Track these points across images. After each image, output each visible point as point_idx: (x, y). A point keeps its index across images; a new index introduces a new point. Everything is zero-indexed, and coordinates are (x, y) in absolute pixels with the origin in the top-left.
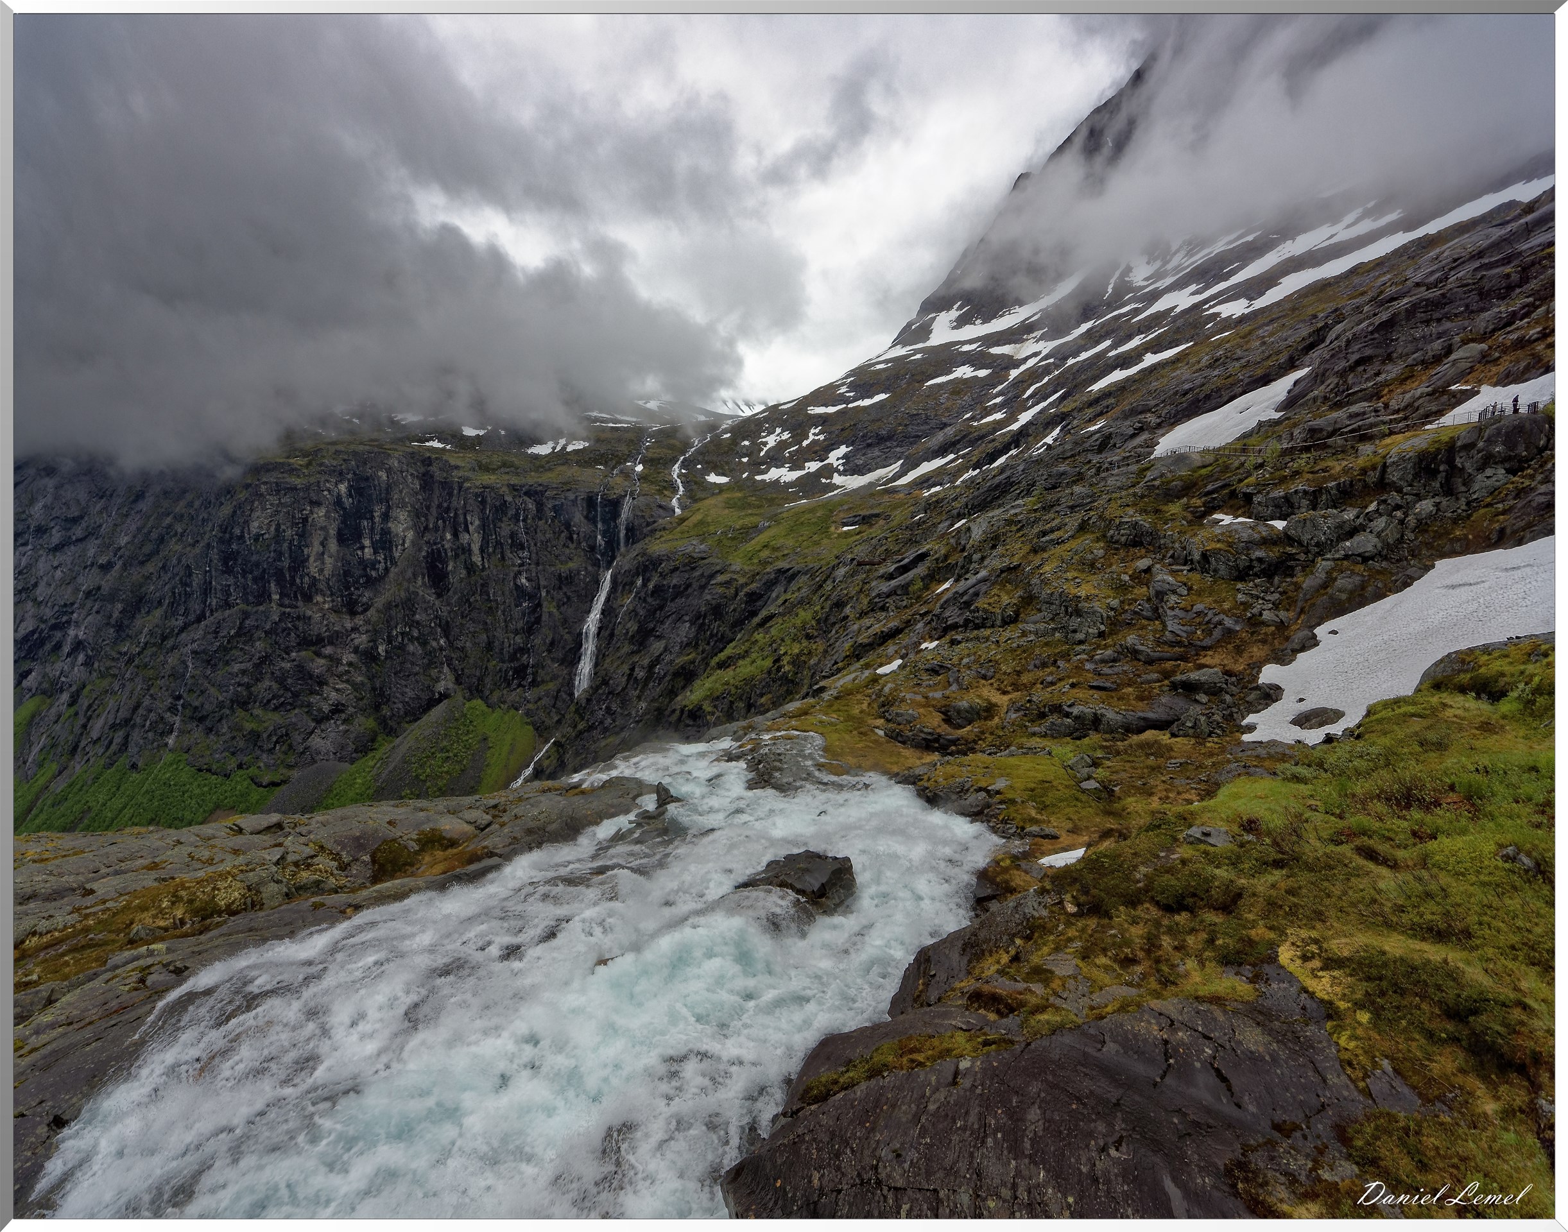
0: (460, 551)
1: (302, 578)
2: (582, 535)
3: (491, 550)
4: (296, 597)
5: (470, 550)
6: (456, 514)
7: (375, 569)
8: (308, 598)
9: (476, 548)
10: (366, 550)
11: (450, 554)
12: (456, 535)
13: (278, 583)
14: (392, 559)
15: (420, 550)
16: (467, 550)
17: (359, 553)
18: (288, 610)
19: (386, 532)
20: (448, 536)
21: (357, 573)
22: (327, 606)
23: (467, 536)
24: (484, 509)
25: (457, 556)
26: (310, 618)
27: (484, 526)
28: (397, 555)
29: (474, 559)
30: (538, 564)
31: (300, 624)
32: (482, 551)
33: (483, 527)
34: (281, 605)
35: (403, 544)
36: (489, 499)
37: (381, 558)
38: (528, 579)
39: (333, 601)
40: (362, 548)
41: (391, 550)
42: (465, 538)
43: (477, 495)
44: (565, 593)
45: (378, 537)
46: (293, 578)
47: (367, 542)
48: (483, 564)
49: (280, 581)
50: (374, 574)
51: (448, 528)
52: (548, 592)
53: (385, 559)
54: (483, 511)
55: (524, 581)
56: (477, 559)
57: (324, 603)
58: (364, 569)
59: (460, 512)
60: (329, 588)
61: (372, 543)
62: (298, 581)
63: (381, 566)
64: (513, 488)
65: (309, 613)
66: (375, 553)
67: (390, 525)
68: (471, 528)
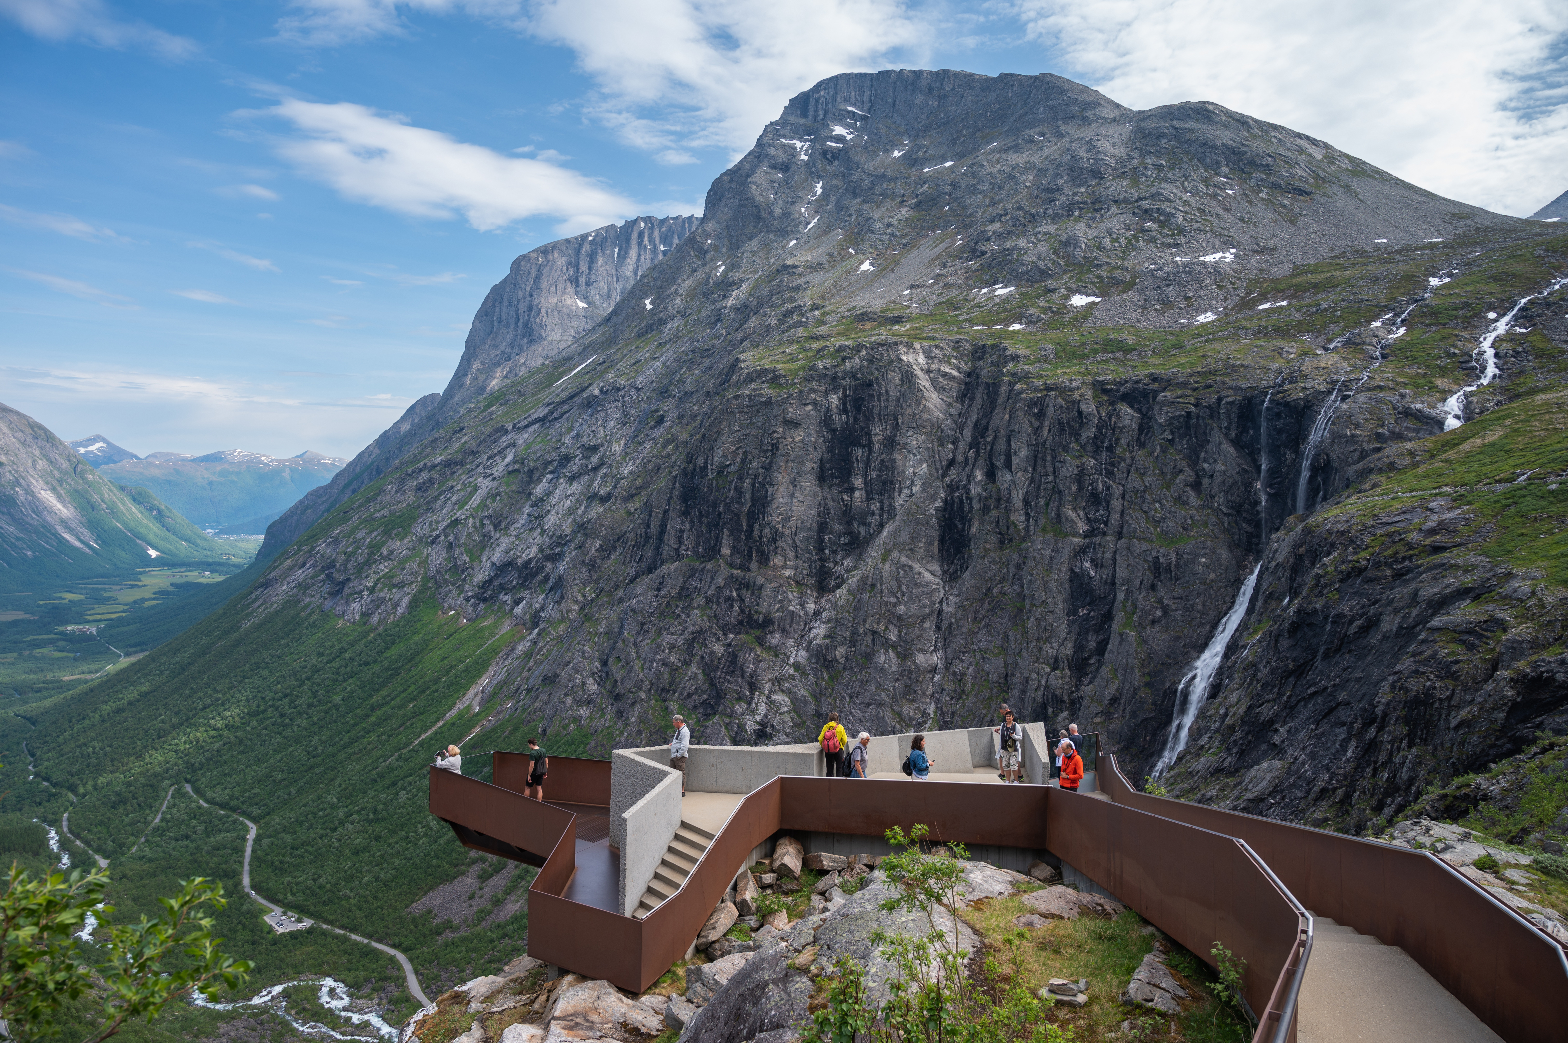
0: (992, 503)
1: (762, 527)
2: (1218, 479)
3: (1042, 502)
4: (750, 555)
5: (1009, 500)
6: (995, 437)
7: (864, 523)
8: (764, 560)
9: (1017, 498)
10: (857, 494)
11: (976, 506)
12: (991, 475)
13: (731, 534)
14: (892, 508)
15: (933, 497)
16: (1002, 500)
17: (846, 497)
18: (737, 572)
19: (888, 467)
20: (979, 475)
21: (837, 527)
22: (787, 573)
23: (1008, 477)
24: (1041, 427)
25: (986, 509)
26: (761, 587)
27: (1036, 457)
28: (899, 501)
29: (1014, 517)
30: (1120, 535)
31: (747, 595)
32: (1027, 503)
33: (1035, 459)
34: (732, 565)
35: (910, 487)
36: (1050, 411)
37: (875, 507)
38: (1096, 565)
39: (796, 567)
40: (851, 490)
41: (892, 497)
42: (1004, 478)
43: (1032, 403)
44: (1160, 601)
45: (874, 474)
46: (751, 528)
47: (858, 482)
48: (1027, 529)
49: (735, 531)
50: (863, 530)
51: (981, 462)
52: (1128, 593)
53: (882, 509)
54: (1037, 430)
55: (1087, 565)
56: (1018, 517)
57: (783, 568)
58: (849, 523)
59: (1002, 433)
60: (795, 546)
61: (866, 482)
62: (756, 532)
63: (874, 520)
64: (1100, 388)
65: (760, 580)
66: (869, 498)
67: (895, 455)
68: (1015, 461)
